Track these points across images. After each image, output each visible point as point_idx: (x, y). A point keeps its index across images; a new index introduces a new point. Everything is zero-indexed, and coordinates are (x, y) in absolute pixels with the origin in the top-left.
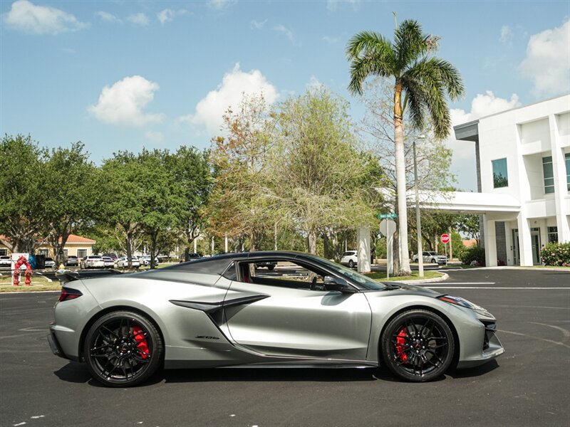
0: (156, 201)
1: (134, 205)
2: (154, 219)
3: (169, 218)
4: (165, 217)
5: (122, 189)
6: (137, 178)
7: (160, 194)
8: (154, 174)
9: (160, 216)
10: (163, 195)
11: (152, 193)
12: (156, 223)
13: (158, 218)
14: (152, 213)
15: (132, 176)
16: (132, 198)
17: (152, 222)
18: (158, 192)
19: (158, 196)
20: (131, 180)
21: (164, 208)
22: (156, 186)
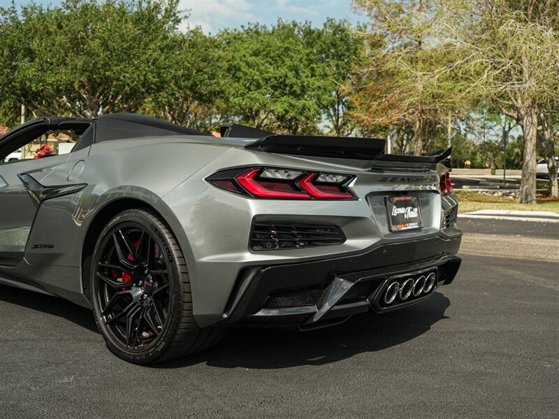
0: (287, 81)
1: (259, 87)
2: (286, 106)
3: (304, 105)
4: (299, 103)
5: (243, 64)
6: (265, 53)
7: (293, 72)
8: (286, 45)
9: (294, 102)
10: (297, 72)
11: (283, 71)
12: (287, 112)
13: (291, 105)
14: (283, 99)
15: (258, 49)
16: (255, 77)
17: (282, 110)
18: (291, 70)
19: (291, 74)
20: (256, 54)
21: (299, 92)
22: (288, 62)
